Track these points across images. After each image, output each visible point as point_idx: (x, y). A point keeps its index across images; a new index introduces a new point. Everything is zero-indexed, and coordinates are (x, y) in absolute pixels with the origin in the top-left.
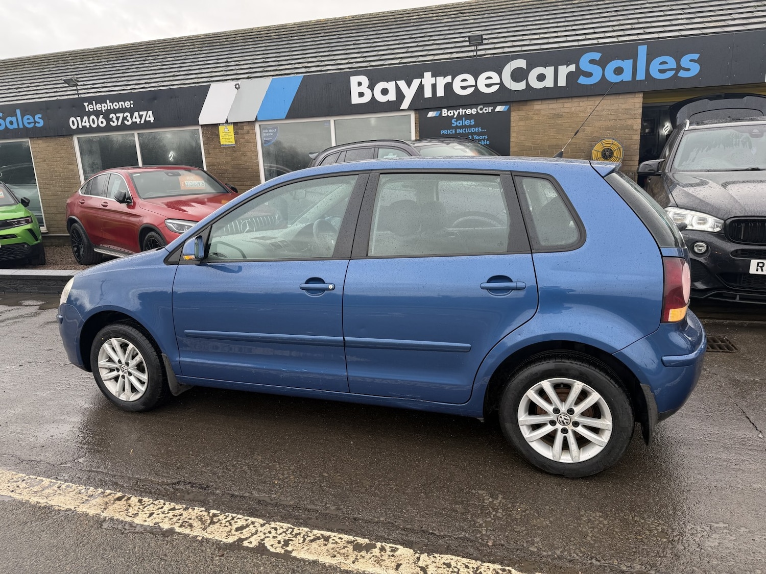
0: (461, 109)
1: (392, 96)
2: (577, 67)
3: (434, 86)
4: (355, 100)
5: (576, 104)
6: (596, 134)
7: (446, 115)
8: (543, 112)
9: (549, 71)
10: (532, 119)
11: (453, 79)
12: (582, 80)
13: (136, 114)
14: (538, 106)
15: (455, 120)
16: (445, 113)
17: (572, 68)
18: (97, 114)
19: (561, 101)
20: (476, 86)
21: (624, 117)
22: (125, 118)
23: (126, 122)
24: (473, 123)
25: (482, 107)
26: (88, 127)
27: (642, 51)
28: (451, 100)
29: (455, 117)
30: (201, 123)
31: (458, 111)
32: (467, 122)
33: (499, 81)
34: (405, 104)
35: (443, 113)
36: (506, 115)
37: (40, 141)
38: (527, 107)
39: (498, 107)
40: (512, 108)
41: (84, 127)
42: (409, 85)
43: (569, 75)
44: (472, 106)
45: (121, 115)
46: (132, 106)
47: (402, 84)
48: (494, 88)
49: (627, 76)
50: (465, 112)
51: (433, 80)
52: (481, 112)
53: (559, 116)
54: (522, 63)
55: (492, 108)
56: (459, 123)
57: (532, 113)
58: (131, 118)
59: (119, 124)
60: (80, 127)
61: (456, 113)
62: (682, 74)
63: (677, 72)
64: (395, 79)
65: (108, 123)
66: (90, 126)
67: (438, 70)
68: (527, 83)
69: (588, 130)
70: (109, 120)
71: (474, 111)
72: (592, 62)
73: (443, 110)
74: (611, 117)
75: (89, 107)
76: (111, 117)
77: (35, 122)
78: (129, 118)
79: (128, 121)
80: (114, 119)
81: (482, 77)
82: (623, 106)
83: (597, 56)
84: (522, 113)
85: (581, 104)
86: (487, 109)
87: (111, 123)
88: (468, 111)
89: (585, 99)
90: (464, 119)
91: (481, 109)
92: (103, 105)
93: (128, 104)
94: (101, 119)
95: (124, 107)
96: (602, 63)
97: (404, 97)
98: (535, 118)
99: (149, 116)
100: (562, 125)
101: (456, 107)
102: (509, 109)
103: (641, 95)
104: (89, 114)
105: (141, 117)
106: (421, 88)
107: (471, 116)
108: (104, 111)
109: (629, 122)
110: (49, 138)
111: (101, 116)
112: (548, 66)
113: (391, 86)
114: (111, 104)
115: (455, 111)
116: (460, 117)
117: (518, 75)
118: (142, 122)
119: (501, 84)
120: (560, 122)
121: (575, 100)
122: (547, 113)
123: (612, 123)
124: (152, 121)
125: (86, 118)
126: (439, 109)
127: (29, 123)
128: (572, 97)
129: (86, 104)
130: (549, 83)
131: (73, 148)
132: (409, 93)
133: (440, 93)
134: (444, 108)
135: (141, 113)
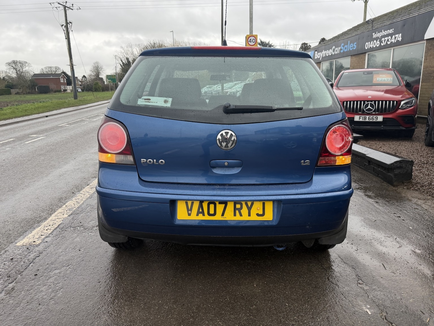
13: (394, 36)
18: (376, 39)
22: (388, 40)
23: (388, 42)
26: (372, 47)
30: (425, 39)
37: (354, 57)
41: (370, 47)
45: (386, 38)
46: (393, 32)
58: (391, 40)
59: (385, 44)
60: (369, 48)
65: (380, 44)
66: (373, 47)
70: (381, 42)
75: (375, 36)
76: (382, 40)
77: (354, 47)
78: (390, 40)
79: (389, 41)
80: (383, 42)
87: (382, 44)
92: (380, 33)
93: (391, 31)
94: (378, 42)
95: (389, 33)
99: (399, 37)
104: (373, 40)
105: (395, 38)
108: (380, 37)
110: (357, 55)
111: (378, 40)
114: (384, 32)
118: (395, 42)
124: (400, 40)
125: (372, 42)
127: (351, 48)
129: (373, 34)
131: (365, 60)
135: (396, 36)
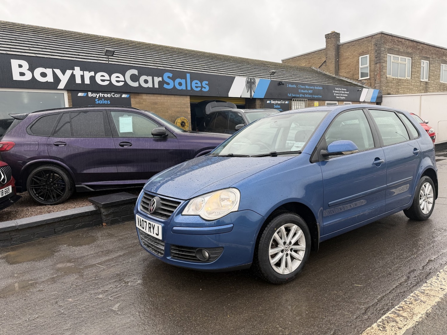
0: (101, 93)
1: (50, 78)
2: (163, 79)
3: (82, 77)
4: (16, 77)
5: (163, 98)
6: (173, 114)
7: (91, 96)
8: (148, 100)
9: (150, 79)
10: (142, 104)
11: (95, 75)
12: (165, 86)
14: (145, 97)
15: (98, 100)
16: (90, 94)
17: (160, 79)
19: (156, 95)
20: (110, 80)
21: (184, 107)
24: (109, 103)
25: (114, 93)
27: (188, 76)
28: (94, 87)
29: (97, 98)
31: (99, 94)
32: (106, 102)
33: (124, 80)
34: (62, 86)
35: (89, 94)
36: (128, 100)
38: (139, 97)
39: (123, 95)
40: (131, 96)
42: (64, 73)
43: (159, 82)
44: (108, 92)
47: (58, 72)
48: (121, 84)
49: (183, 87)
50: (104, 95)
51: (81, 73)
52: (114, 96)
53: (156, 103)
54: (135, 72)
55: (120, 95)
56: (101, 102)
57: (142, 100)
61: (98, 96)
62: (203, 89)
63: (202, 89)
64: (52, 67)
67: (85, 67)
68: (139, 84)
69: (170, 112)
71: (109, 95)
72: (169, 77)
73: (89, 93)
74: (179, 106)
81: (114, 76)
82: (183, 101)
83: (171, 75)
84: (137, 100)
85: (165, 98)
86: (117, 95)
88: (106, 95)
89: (166, 96)
90: (103, 99)
91: (114, 95)
96: (173, 79)
97: (60, 81)
98: (144, 103)
100: (158, 108)
101: (97, 92)
102: (130, 97)
103: (189, 97)
106: (73, 76)
107: (107, 99)
109: (186, 109)
112: (149, 76)
113: (49, 71)
115: (97, 94)
116: (100, 98)
117: (134, 78)
119: (125, 81)
120: (156, 106)
121: (162, 96)
122: (150, 101)
123: (179, 109)
126: (86, 91)
128: (161, 94)
130: (150, 85)
132: (64, 79)
133: (87, 81)
134: (90, 91)
